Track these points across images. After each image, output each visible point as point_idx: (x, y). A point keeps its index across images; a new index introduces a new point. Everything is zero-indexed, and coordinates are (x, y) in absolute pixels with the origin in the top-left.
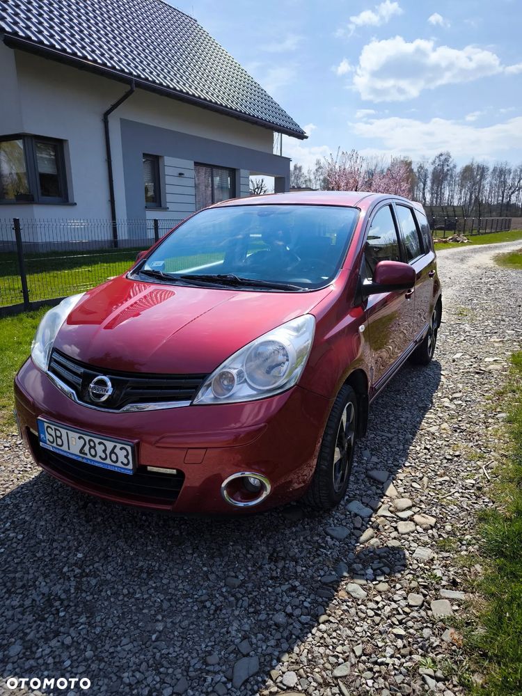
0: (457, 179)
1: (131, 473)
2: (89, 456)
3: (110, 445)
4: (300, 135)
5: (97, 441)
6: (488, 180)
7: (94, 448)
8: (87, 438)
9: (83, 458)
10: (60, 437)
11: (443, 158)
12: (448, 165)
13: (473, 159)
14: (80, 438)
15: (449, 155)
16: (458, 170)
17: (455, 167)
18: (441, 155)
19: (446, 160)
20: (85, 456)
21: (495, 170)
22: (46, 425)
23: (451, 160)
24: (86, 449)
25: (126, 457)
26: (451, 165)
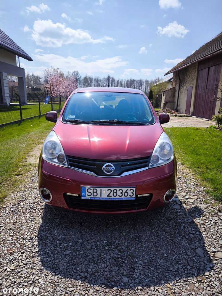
0: (82, 82)
1: (134, 199)
2: (113, 197)
3: (124, 190)
4: (30, 59)
5: (118, 189)
6: (93, 83)
7: (116, 193)
8: (112, 189)
9: (109, 198)
10: (96, 192)
11: (76, 73)
12: (78, 76)
13: (87, 75)
14: (108, 190)
15: (77, 72)
16: (82, 78)
17: (81, 77)
18: (75, 72)
19: (77, 74)
20: (111, 197)
21: (95, 79)
22: (87, 188)
23: (79, 74)
24: (111, 194)
25: (132, 193)
26: (79, 76)
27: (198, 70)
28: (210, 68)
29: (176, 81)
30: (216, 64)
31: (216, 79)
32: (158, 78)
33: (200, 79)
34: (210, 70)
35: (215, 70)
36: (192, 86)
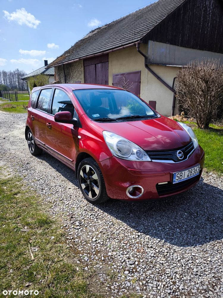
20: (189, 177)
22: (177, 174)
27: (84, 66)
28: (97, 65)
29: (59, 75)
30: (102, 62)
31: (104, 75)
32: (17, 70)
33: (87, 74)
34: (97, 67)
35: (102, 67)
36: (80, 80)
